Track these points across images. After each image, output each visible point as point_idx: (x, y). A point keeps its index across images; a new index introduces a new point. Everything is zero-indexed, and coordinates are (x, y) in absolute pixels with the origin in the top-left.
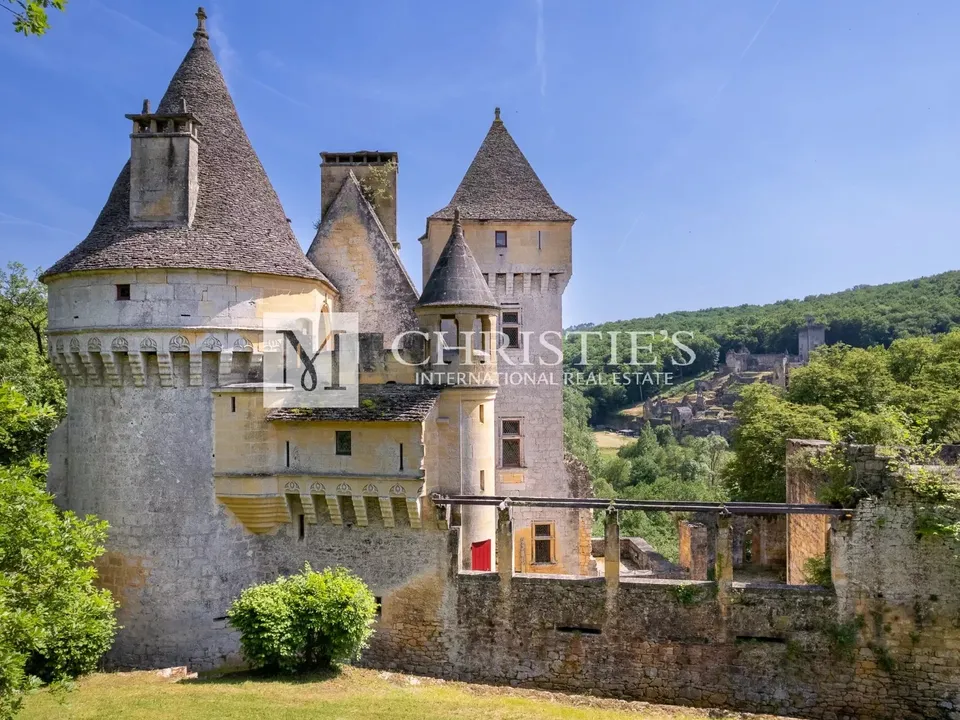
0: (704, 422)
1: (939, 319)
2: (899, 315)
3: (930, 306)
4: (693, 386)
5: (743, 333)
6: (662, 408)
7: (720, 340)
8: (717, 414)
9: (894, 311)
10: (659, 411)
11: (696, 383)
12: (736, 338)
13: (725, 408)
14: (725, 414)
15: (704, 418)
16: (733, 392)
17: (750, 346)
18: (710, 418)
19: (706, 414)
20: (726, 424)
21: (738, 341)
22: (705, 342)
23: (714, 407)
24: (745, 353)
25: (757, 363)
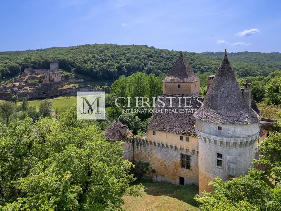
0: (24, 93)
1: (85, 60)
2: (75, 58)
3: (82, 56)
4: (14, 80)
5: (28, 62)
6: (5, 89)
7: (21, 64)
8: (27, 89)
9: (73, 57)
10: (4, 90)
11: (15, 79)
12: (26, 64)
13: (29, 87)
14: (30, 89)
15: (23, 91)
16: (31, 82)
17: (32, 66)
18: (25, 91)
19: (23, 90)
20: (31, 93)
21: (27, 65)
22: (16, 65)
23: (25, 87)
24: (31, 69)
25: (35, 72)
